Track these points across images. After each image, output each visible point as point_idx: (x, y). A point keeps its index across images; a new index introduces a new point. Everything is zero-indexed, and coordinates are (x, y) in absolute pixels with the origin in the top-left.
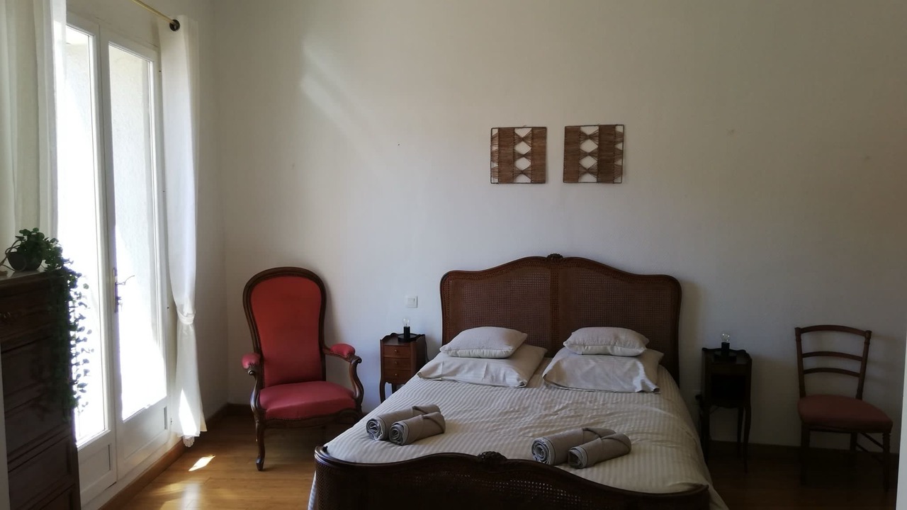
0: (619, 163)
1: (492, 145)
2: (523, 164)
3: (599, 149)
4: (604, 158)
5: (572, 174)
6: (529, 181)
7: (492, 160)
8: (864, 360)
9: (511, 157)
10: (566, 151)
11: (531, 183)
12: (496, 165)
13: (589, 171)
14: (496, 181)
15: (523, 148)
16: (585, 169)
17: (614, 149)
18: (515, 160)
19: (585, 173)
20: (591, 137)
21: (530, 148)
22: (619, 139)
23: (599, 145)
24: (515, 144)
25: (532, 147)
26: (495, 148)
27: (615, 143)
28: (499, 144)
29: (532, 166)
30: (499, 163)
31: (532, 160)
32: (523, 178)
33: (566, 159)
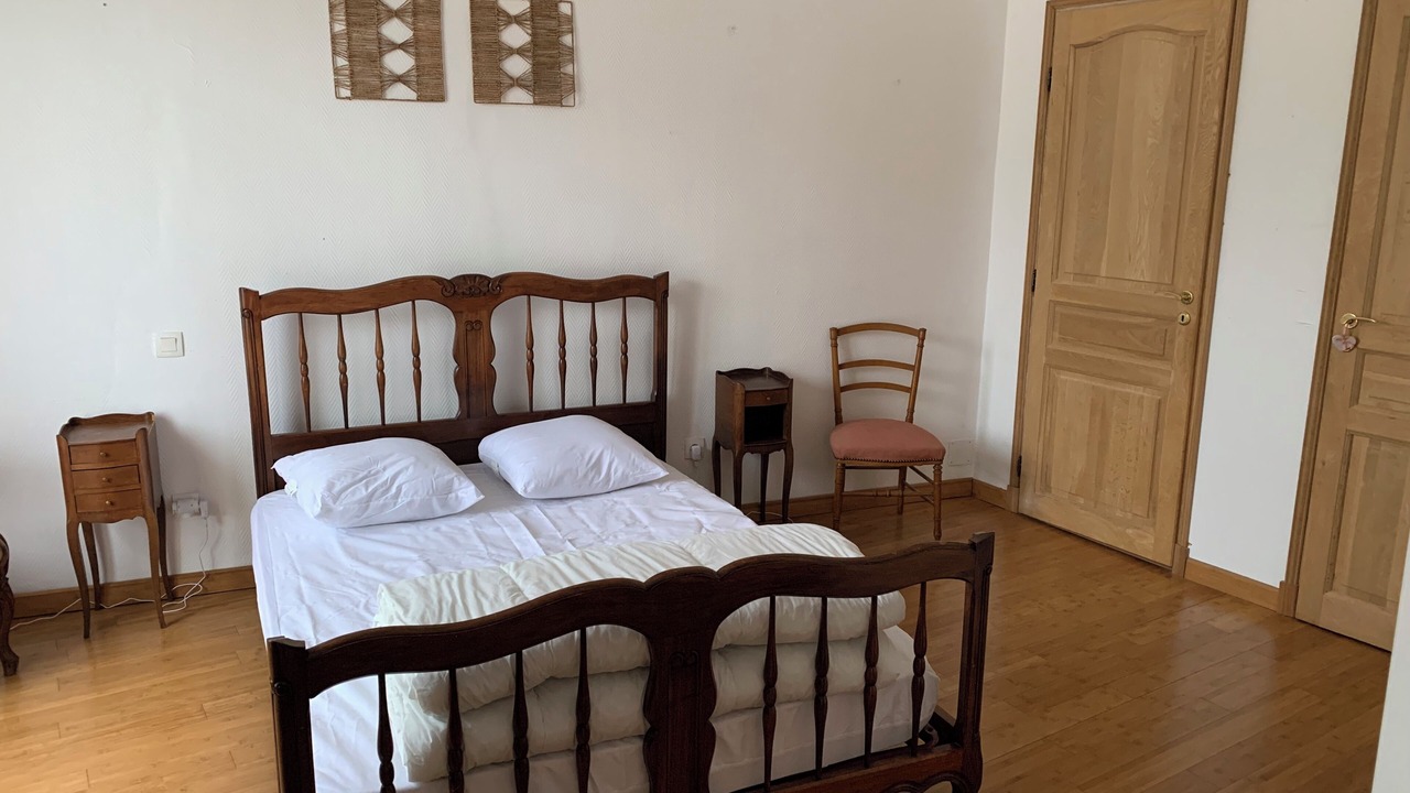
0: (568, 69)
1: (332, 21)
2: (399, 62)
3: (534, 43)
4: (542, 59)
5: (489, 88)
6: (413, 95)
7: (335, 53)
8: (915, 369)
9: (373, 48)
10: (475, 45)
11: (418, 100)
12: (342, 62)
13: (517, 82)
14: (346, 92)
15: (396, 31)
16: (511, 78)
17: (557, 44)
18: (381, 54)
19: (512, 86)
20: (518, 20)
21: (411, 33)
22: (565, 28)
23: (534, 35)
24: (380, 22)
25: (414, 30)
26: (340, 27)
27: (559, 34)
28: (347, 20)
29: (417, 67)
30: (350, 57)
31: (417, 56)
32: (400, 90)
33: (475, 59)
